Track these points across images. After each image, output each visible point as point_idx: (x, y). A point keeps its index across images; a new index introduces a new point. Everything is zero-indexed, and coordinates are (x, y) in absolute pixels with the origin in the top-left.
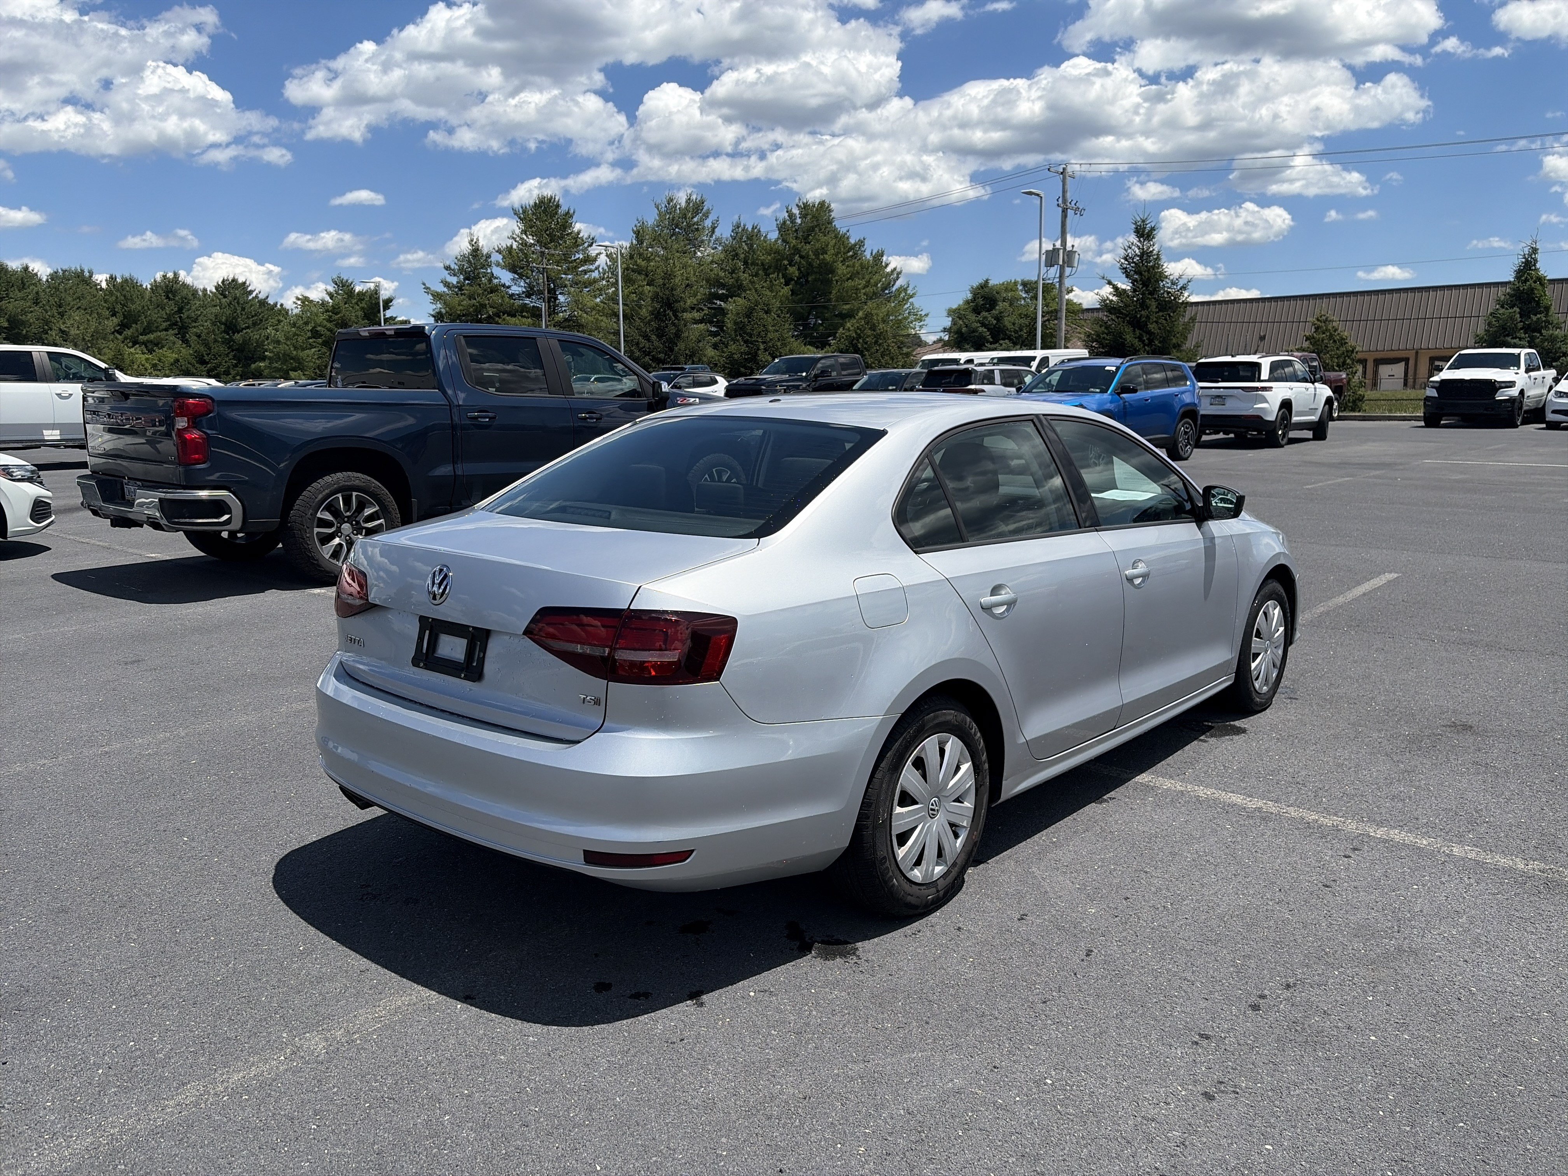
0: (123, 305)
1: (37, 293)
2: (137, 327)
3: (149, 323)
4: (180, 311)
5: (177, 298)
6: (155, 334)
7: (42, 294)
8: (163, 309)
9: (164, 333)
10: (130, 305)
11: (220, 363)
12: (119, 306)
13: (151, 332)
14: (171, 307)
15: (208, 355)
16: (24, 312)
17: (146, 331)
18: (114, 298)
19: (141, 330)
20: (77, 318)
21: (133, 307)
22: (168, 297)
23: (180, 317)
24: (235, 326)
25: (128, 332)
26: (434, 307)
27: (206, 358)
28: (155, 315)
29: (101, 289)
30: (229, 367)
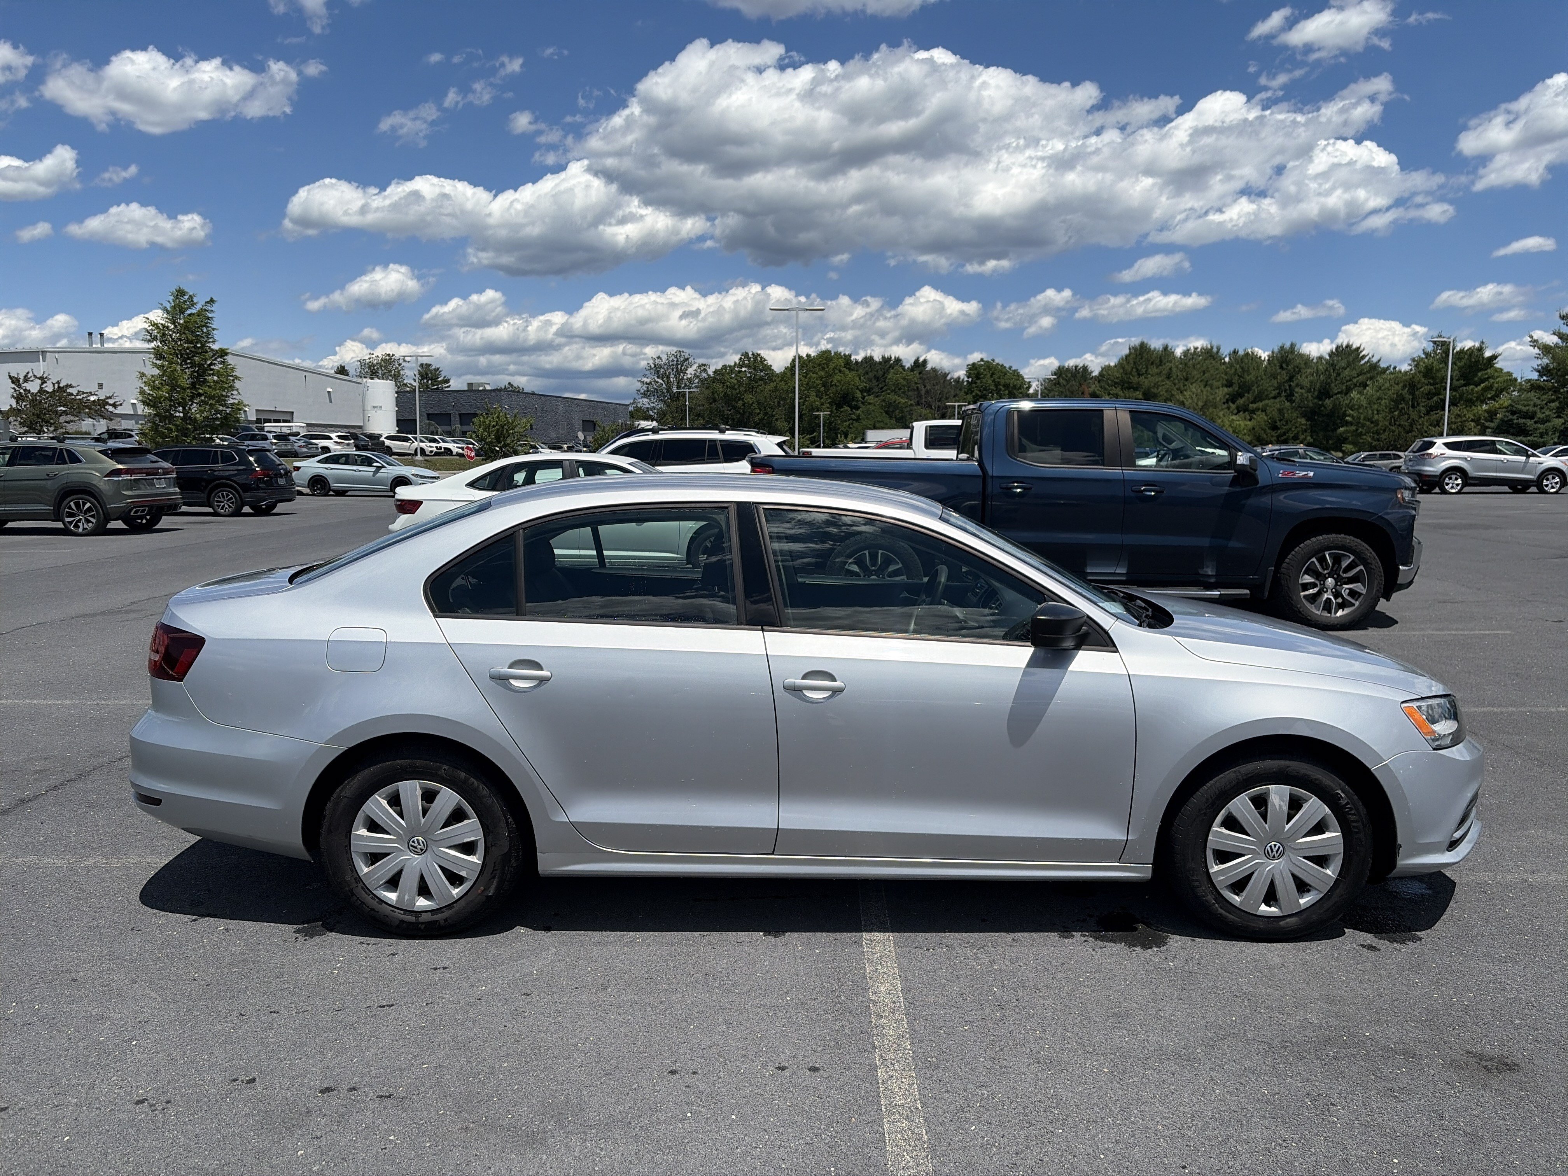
0: (1240, 376)
1: (1170, 369)
2: (1249, 396)
3: (1260, 392)
4: (1291, 379)
5: (1290, 367)
6: (1264, 402)
7: (1174, 370)
8: (1275, 378)
9: (1272, 401)
10: (1246, 376)
11: (1290, 429)
12: (1237, 377)
13: (1261, 401)
14: (1284, 376)
15: (1280, 421)
16: (1156, 385)
17: (1258, 398)
18: (1233, 370)
19: (1251, 399)
20: (1194, 390)
21: (1248, 378)
22: (1281, 367)
23: (1290, 386)
24: (1328, 392)
25: (1240, 401)
26: (1539, 362)
27: (1278, 424)
28: (1269, 385)
29: (1225, 362)
30: (1298, 433)
